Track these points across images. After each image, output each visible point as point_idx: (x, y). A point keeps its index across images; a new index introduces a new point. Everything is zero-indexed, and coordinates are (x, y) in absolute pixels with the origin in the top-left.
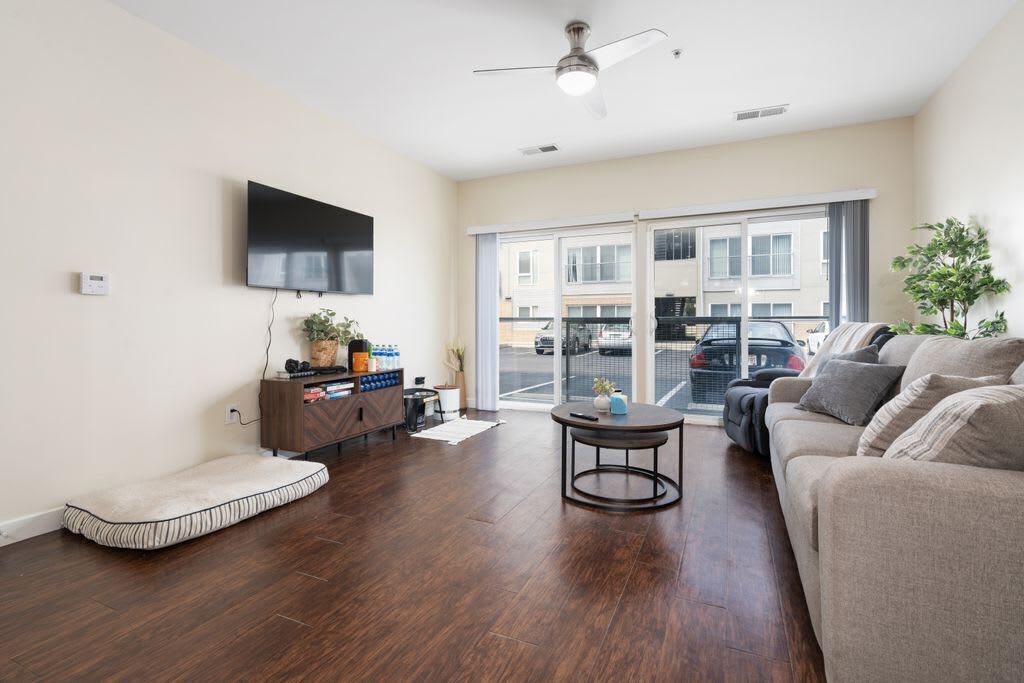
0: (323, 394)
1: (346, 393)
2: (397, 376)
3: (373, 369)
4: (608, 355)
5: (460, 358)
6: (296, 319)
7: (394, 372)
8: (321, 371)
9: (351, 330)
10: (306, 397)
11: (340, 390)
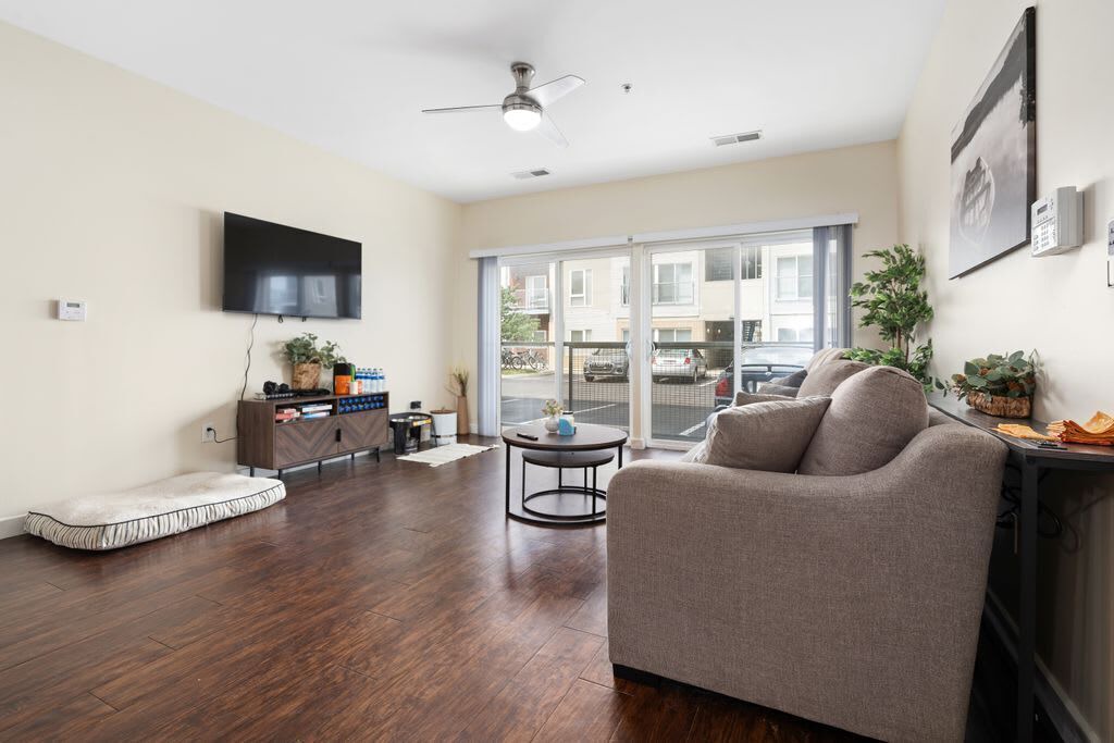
0: (297, 414)
1: (324, 414)
2: (383, 399)
3: (355, 392)
4: (663, 382)
5: (463, 383)
6: (277, 343)
7: (379, 395)
8: (300, 393)
9: (334, 353)
10: (279, 417)
11: (317, 411)
